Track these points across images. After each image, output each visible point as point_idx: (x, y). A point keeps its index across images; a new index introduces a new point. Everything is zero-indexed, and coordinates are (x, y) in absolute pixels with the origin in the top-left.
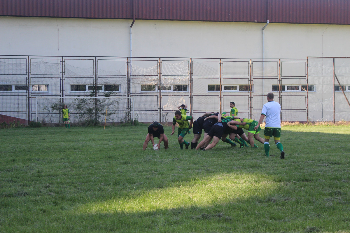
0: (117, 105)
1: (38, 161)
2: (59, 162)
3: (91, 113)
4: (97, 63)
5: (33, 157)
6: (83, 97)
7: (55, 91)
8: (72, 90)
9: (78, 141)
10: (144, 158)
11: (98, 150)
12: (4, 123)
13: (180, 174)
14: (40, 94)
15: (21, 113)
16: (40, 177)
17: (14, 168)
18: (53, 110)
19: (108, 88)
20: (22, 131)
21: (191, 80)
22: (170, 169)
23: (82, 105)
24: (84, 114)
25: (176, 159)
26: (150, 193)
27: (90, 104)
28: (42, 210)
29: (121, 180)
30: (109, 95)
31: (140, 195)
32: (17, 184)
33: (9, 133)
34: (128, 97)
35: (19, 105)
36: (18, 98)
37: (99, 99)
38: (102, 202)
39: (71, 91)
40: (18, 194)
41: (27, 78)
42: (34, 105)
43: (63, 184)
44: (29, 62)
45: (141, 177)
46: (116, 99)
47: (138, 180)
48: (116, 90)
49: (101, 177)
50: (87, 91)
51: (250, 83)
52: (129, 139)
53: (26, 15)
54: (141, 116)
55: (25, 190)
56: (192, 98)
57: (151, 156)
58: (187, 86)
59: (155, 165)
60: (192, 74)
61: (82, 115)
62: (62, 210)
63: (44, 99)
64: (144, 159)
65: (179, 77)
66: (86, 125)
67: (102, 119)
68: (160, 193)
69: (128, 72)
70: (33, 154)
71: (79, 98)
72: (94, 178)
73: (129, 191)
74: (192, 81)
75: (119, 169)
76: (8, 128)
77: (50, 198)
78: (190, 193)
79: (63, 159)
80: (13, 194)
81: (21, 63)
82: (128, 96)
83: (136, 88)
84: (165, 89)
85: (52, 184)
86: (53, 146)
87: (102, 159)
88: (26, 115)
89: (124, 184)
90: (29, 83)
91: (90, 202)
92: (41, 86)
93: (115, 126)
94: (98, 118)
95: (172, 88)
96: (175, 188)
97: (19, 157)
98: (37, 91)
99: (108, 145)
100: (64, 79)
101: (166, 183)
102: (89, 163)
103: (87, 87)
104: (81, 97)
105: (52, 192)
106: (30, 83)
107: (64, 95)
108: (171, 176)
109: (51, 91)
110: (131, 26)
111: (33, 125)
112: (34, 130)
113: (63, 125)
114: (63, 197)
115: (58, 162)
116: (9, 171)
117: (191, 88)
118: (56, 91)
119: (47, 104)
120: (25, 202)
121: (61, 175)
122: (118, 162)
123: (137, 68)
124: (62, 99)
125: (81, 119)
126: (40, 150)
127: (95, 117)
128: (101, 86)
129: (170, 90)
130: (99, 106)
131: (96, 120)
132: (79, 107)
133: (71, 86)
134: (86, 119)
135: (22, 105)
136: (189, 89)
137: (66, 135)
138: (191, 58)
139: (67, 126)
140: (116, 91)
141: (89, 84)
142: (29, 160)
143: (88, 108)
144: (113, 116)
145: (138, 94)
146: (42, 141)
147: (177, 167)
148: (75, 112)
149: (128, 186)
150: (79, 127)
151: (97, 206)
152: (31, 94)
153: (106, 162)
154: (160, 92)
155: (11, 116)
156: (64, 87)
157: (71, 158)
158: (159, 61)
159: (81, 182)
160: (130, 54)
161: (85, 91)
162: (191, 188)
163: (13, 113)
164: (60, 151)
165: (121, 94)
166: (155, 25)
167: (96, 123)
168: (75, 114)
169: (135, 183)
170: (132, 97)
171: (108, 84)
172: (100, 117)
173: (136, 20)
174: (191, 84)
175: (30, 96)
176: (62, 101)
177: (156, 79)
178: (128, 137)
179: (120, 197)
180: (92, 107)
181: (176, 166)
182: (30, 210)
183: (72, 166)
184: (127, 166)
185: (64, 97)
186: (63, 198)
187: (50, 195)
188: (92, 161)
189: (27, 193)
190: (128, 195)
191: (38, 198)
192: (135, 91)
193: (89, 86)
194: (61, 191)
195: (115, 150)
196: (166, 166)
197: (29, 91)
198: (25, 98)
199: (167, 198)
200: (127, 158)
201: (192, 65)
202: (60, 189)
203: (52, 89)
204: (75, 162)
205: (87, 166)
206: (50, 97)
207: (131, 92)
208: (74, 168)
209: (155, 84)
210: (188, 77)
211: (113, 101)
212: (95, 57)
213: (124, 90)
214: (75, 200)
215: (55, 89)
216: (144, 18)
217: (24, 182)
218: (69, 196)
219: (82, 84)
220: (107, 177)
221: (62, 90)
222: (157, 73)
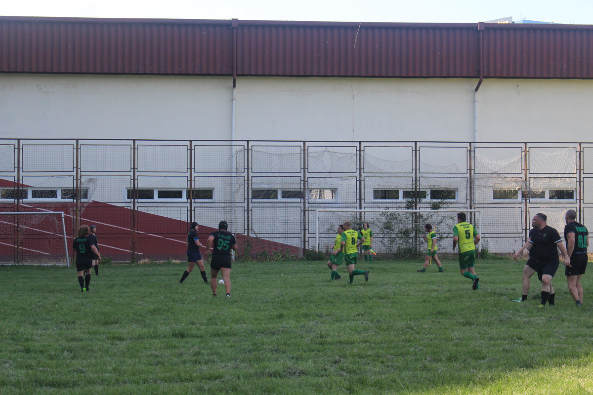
0: (451, 224)
1: (320, 317)
2: (356, 320)
3: (408, 237)
4: (418, 152)
5: (312, 310)
6: (394, 210)
7: (347, 200)
8: (375, 198)
9: (387, 285)
10: (498, 315)
11: (420, 300)
12: (264, 252)
13: (562, 344)
14: (323, 205)
15: (291, 235)
16: (323, 346)
17: (281, 329)
19: (436, 194)
20: (294, 266)
21: (580, 181)
22: (544, 335)
23: (393, 222)
24: (395, 239)
25: (555, 317)
26: (510, 376)
27: (407, 222)
29: (459, 352)
30: (439, 206)
31: (493, 379)
32: (287, 356)
33: (272, 269)
34: (471, 210)
35: (289, 224)
36: (287, 211)
37: (421, 213)
38: (427, 388)
39: (374, 200)
40: (289, 373)
41: (302, 179)
42: (312, 224)
43: (362, 357)
44: (304, 152)
45: (493, 348)
46: (451, 213)
47: (489, 353)
48: (449, 199)
49: (426, 346)
50: (401, 199)
53: (301, 74)
54: (493, 243)
55: (300, 367)
56: (582, 212)
57: (511, 311)
58: (573, 191)
59: (517, 328)
60: (582, 171)
61: (392, 240)
63: (330, 213)
64: (498, 318)
65: (560, 176)
66: (399, 256)
68: (528, 376)
69: (470, 167)
70: (312, 306)
71: (387, 212)
72: (413, 349)
73: (474, 372)
74: (582, 182)
75: (457, 334)
76: (270, 261)
77: (341, 381)
78: (579, 377)
79: (362, 315)
80: (281, 373)
81: (291, 154)
82: (471, 208)
83: (485, 195)
84: (535, 196)
85: (344, 357)
86: (344, 293)
87: (427, 317)
88: (300, 239)
89: (465, 360)
90: (304, 186)
91: (408, 390)
92: (324, 192)
93: (448, 260)
94: (419, 245)
95: (547, 195)
96: (554, 369)
97: (289, 309)
98: (318, 200)
99: (437, 291)
100: (362, 179)
101: (538, 359)
102: (405, 322)
103: (401, 194)
104: (391, 210)
105: (345, 370)
106: (306, 187)
107: (362, 207)
108: (546, 347)
109: (340, 200)
110: (476, 90)
111: (311, 256)
112: (313, 265)
114: (363, 380)
115: (354, 320)
116: (273, 334)
117: (580, 195)
119: (334, 222)
120: (300, 386)
121: (359, 343)
122: (455, 321)
123: (486, 161)
124: (358, 213)
125: (391, 247)
126: (323, 299)
127: (414, 243)
128: (425, 192)
129: (543, 197)
131: (417, 248)
132: (388, 227)
133: (374, 191)
134: (399, 247)
135: (293, 224)
136: (576, 195)
138: (580, 143)
139: (367, 258)
140: (451, 200)
141: (404, 189)
142: (306, 316)
143: (402, 228)
145: (488, 206)
146: (326, 283)
147: (556, 332)
148: (381, 236)
149: (472, 364)
150: (387, 259)
152: (308, 205)
153: (433, 322)
154: (526, 201)
155: (276, 241)
156: (362, 194)
157: (374, 313)
158: (524, 149)
159: (392, 355)
160: (474, 137)
161: (398, 200)
162: (581, 368)
163: (278, 235)
164: (355, 302)
165: (459, 205)
166: (518, 86)
167: (416, 255)
168: (381, 239)
169: (483, 358)
170: (478, 210)
171: (437, 188)
172: (422, 243)
173: (484, 80)
174: (580, 188)
175: (306, 209)
176: (358, 217)
177: (519, 179)
179: (458, 383)
180: (410, 227)
181: (554, 330)
183: (376, 328)
184: (469, 328)
185: (362, 210)
186: (362, 382)
187: (342, 375)
188: (410, 320)
189: (303, 372)
190: (472, 380)
191: (321, 380)
192: (482, 199)
193: (405, 191)
194: (360, 369)
195: (448, 300)
196: (537, 331)
197: (304, 199)
198: (298, 211)
199: (540, 386)
200: (469, 316)
201: (582, 155)
202: (357, 366)
203: (343, 196)
204: (381, 320)
205: (402, 327)
206: (340, 210)
207: (476, 201)
208: (380, 330)
209: (518, 188)
210: (574, 176)
211: (445, 217)
212: (414, 143)
213: (464, 199)
214: (382, 386)
215: (347, 196)
216: (498, 75)
217: (297, 352)
218: (372, 379)
219: (393, 187)
220: (436, 346)
221: (358, 198)
222: (521, 169)
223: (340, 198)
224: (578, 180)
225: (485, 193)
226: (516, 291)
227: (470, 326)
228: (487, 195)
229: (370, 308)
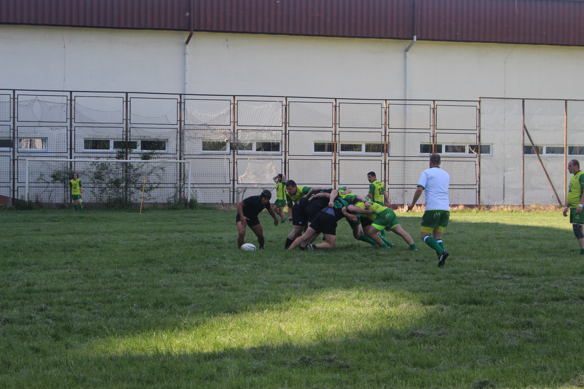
0: (161, 175)
1: (27, 265)
2: (64, 269)
3: (118, 187)
4: (129, 103)
5: (20, 259)
6: (105, 160)
7: (57, 150)
8: (86, 147)
9: (96, 233)
10: (205, 263)
11: (129, 249)
13: (265, 290)
14: (33, 155)
16: (30, 294)
18: (54, 180)
19: (146, 144)
20: (2, 215)
21: (286, 134)
22: (248, 281)
23: (104, 172)
24: (106, 189)
25: (259, 265)
26: (214, 321)
27: (117, 172)
28: (32, 348)
29: (166, 299)
30: (149, 156)
31: (197, 324)
34: (181, 161)
37: (131, 163)
38: (134, 335)
39: (85, 150)
41: (12, 128)
42: (22, 173)
43: (69, 305)
44: (14, 100)
45: (199, 294)
46: (161, 164)
47: (195, 300)
48: (160, 149)
49: (133, 293)
50: (111, 149)
51: (383, 140)
52: (182, 232)
53: (11, 21)
54: (202, 193)
55: (5, 315)
56: (287, 164)
57: (217, 259)
58: (279, 143)
59: (223, 275)
60: (287, 124)
61: (103, 190)
62: (67, 348)
63: (39, 162)
64: (205, 265)
65: (266, 128)
66: (109, 206)
67: (136, 198)
68: (231, 321)
69: (180, 118)
70: (20, 255)
71: (98, 162)
72: (121, 295)
73: (179, 318)
75: (164, 281)
77: (46, 329)
78: (281, 321)
79: (70, 263)
81: (1, 102)
82: (180, 159)
83: (194, 146)
84: (242, 147)
85: (51, 304)
86: (53, 242)
87: (135, 265)
88: (9, 188)
89: (171, 306)
90: (14, 135)
91: (114, 336)
92: (34, 141)
93: (158, 209)
94: (130, 195)
95: (254, 147)
96: (257, 314)
98: (29, 149)
99: (146, 240)
100: (73, 129)
101: (242, 304)
102: (113, 270)
103: (112, 144)
104: (101, 160)
105: (51, 318)
106: (16, 136)
107: (73, 157)
108: (250, 293)
109: (51, 150)
110: (187, 42)
111: (21, 206)
112: (22, 215)
113: (71, 206)
114: (69, 327)
115: (61, 268)
117: (285, 148)
118: (59, 150)
119: (44, 171)
120: (4, 335)
121: (67, 290)
122: (163, 269)
123: (196, 112)
124: (69, 163)
125: (101, 196)
126: (31, 248)
127: (124, 193)
128: (136, 143)
129: (251, 149)
130: (132, 176)
131: (127, 198)
132: (98, 176)
133: (85, 140)
134: (110, 197)
135: (2, 173)
136: (282, 148)
137: (75, 223)
138: (286, 98)
139: (77, 207)
140: (161, 151)
141: (114, 139)
142: (13, 264)
143: (113, 178)
144: (154, 193)
145: (198, 157)
146: (35, 232)
147: (260, 278)
148: (92, 185)
149: (178, 310)
150: (97, 209)
151: (125, 342)
152: (18, 154)
153: (141, 269)
154: (234, 153)
156: (73, 143)
157: (82, 261)
158: (232, 102)
159: (99, 302)
160: (184, 89)
161: (108, 150)
162: (282, 313)
164: (64, 251)
165: (169, 156)
166: (227, 40)
167: (126, 204)
168: (91, 189)
169: (189, 304)
170: (187, 161)
171: (147, 139)
172: (132, 193)
173: (195, 33)
174: (286, 140)
175: (16, 158)
176: (69, 167)
177: (228, 131)
178: (180, 228)
179: (164, 328)
180: (120, 176)
181: (258, 277)
182: (13, 349)
183: (84, 276)
184: (176, 275)
185: (73, 160)
186: (68, 329)
187: (48, 323)
188: (119, 268)
189: (8, 320)
190: (177, 325)
191: (26, 328)
192: (192, 150)
193: (116, 142)
194: (66, 316)
195: (157, 249)
196: (242, 277)
197: (14, 148)
198: (7, 160)
199: (244, 330)
200: (176, 263)
201: (288, 109)
202: (63, 314)
203: (53, 145)
204: (90, 268)
205: (110, 275)
206: (50, 160)
207: (186, 152)
208: (88, 278)
209: (226, 139)
210: (280, 128)
211: (156, 167)
212: (125, 94)
213: (174, 150)
214: (88, 332)
215: (57, 145)
216: (208, 29)
217: (3, 301)
218: (78, 326)
219: (103, 137)
220: (142, 293)
221: (69, 148)
222: (229, 121)
223: (51, 148)
224: (284, 132)
225: (194, 144)
226: (223, 240)
227: (177, 273)
228: (196, 146)
229: (79, 256)
